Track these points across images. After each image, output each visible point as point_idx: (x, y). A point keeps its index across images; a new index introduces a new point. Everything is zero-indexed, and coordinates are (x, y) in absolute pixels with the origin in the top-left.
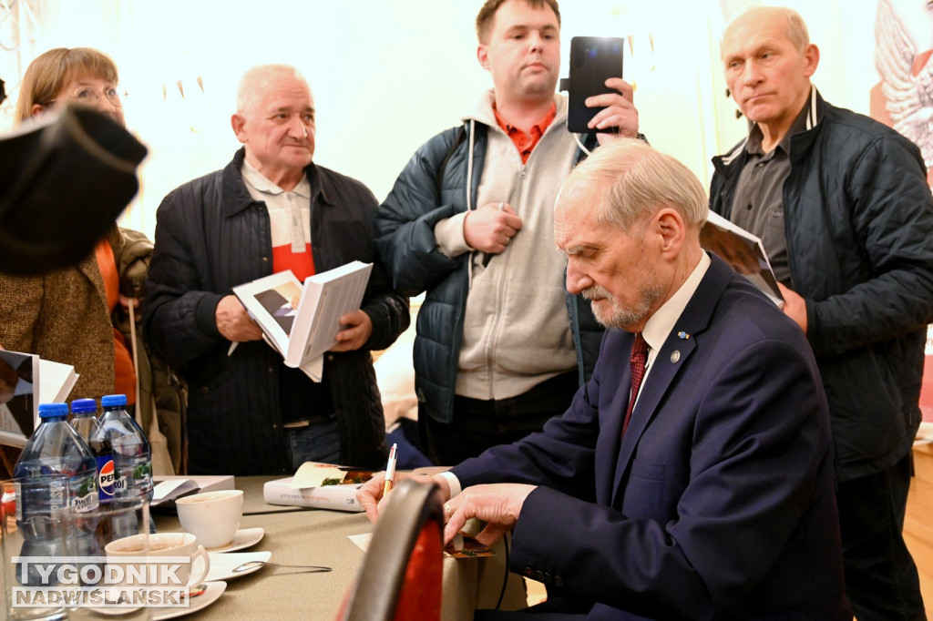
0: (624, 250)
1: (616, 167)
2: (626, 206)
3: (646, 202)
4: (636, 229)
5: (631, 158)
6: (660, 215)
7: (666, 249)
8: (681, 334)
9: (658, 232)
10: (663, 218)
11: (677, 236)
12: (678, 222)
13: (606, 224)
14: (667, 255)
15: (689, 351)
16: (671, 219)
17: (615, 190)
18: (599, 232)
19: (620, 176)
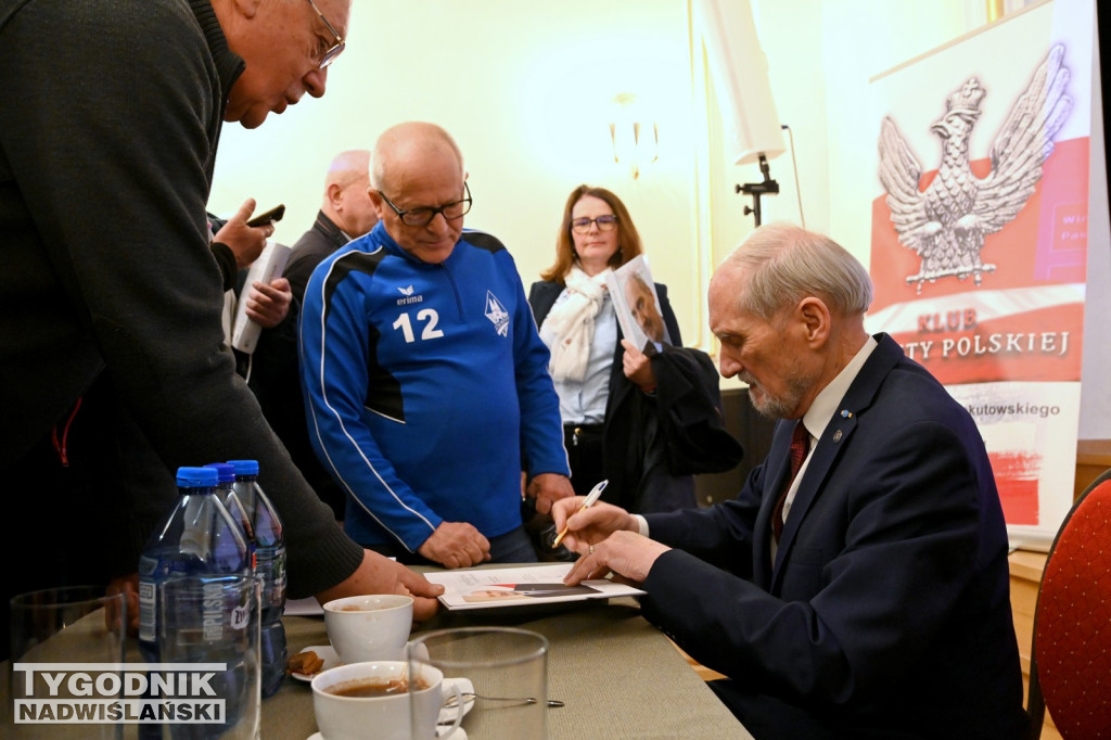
0: (765, 339)
1: (762, 253)
2: (767, 296)
3: (788, 291)
4: (778, 319)
5: (780, 244)
6: (803, 303)
7: (811, 338)
8: (844, 413)
9: (803, 321)
10: (806, 307)
11: (821, 326)
12: (823, 312)
13: (747, 313)
14: (813, 345)
15: (851, 428)
16: (815, 308)
17: (757, 279)
18: (741, 320)
19: (764, 263)
